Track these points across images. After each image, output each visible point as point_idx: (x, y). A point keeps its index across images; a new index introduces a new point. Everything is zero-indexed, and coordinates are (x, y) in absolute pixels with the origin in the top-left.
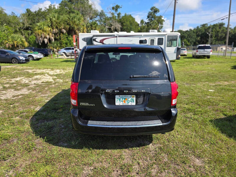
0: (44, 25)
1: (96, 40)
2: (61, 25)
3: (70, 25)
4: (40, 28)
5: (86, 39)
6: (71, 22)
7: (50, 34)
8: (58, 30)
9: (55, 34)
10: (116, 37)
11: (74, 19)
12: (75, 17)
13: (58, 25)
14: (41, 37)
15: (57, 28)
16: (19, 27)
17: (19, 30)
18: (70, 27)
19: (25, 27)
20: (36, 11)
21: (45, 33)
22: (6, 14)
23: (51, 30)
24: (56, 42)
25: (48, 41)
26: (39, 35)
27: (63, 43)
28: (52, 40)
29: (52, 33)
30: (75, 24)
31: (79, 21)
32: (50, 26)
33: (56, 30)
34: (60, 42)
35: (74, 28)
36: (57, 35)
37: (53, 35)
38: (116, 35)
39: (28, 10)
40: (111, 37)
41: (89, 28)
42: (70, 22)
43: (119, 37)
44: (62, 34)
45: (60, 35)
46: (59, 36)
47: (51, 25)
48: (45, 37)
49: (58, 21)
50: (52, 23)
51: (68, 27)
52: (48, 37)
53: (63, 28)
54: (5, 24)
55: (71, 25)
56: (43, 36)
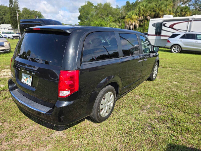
0: (133, 14)
1: (166, 25)
2: (147, 13)
3: (155, 12)
4: (129, 16)
5: (156, 25)
6: (158, 9)
7: (136, 21)
8: (143, 17)
9: (141, 21)
10: (191, 21)
11: (161, 5)
12: (163, 4)
13: (144, 13)
14: (129, 24)
15: (143, 15)
16: (118, 17)
17: (118, 19)
18: (155, 14)
19: (122, 17)
20: (133, 3)
21: (132, 21)
22: (112, 7)
23: (137, 18)
24: (140, 28)
25: (134, 28)
26: (127, 22)
27: (145, 29)
28: (137, 26)
29: (138, 21)
30: (161, 10)
31: (166, 7)
32: (137, 14)
33: (142, 18)
34: (143, 28)
35: (160, 14)
36: (142, 22)
37: (139, 22)
38: (191, 19)
39: (128, 3)
40: (184, 21)
41: (178, 14)
42: (156, 9)
43: (194, 21)
44: (146, 21)
45: (145, 21)
46: (143, 23)
47: (139, 14)
48: (132, 24)
49: (146, 9)
50: (140, 11)
51: (154, 14)
52: (134, 24)
53: (149, 16)
54: (110, 15)
55: (157, 12)
56: (130, 24)
